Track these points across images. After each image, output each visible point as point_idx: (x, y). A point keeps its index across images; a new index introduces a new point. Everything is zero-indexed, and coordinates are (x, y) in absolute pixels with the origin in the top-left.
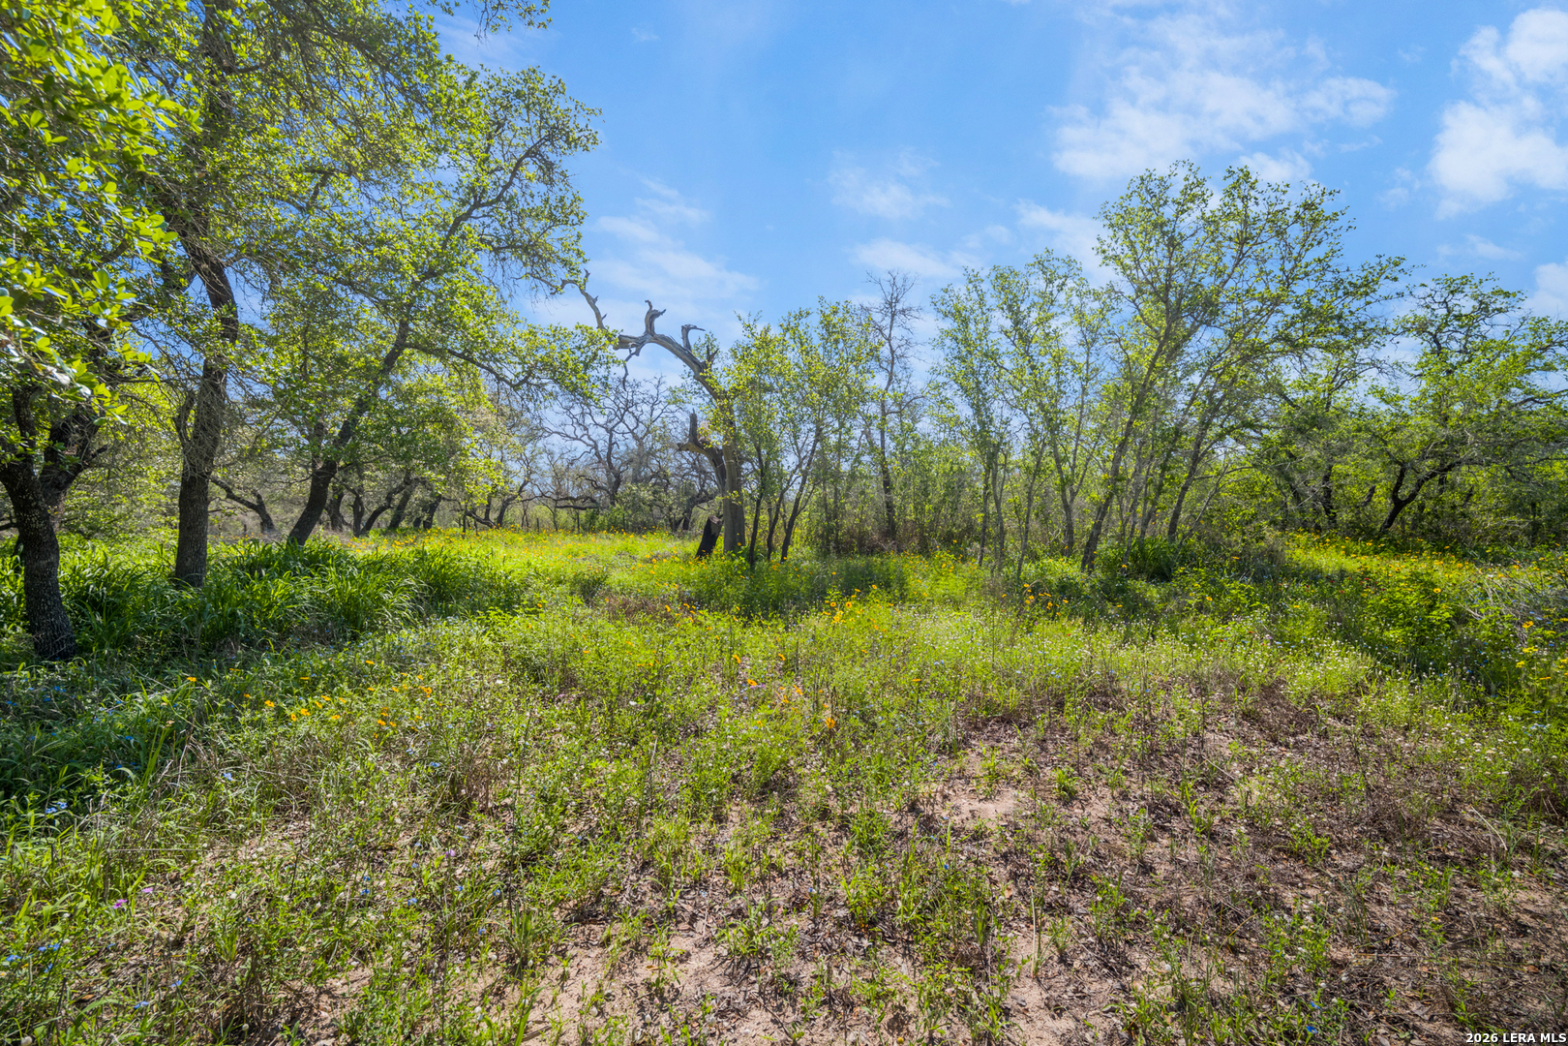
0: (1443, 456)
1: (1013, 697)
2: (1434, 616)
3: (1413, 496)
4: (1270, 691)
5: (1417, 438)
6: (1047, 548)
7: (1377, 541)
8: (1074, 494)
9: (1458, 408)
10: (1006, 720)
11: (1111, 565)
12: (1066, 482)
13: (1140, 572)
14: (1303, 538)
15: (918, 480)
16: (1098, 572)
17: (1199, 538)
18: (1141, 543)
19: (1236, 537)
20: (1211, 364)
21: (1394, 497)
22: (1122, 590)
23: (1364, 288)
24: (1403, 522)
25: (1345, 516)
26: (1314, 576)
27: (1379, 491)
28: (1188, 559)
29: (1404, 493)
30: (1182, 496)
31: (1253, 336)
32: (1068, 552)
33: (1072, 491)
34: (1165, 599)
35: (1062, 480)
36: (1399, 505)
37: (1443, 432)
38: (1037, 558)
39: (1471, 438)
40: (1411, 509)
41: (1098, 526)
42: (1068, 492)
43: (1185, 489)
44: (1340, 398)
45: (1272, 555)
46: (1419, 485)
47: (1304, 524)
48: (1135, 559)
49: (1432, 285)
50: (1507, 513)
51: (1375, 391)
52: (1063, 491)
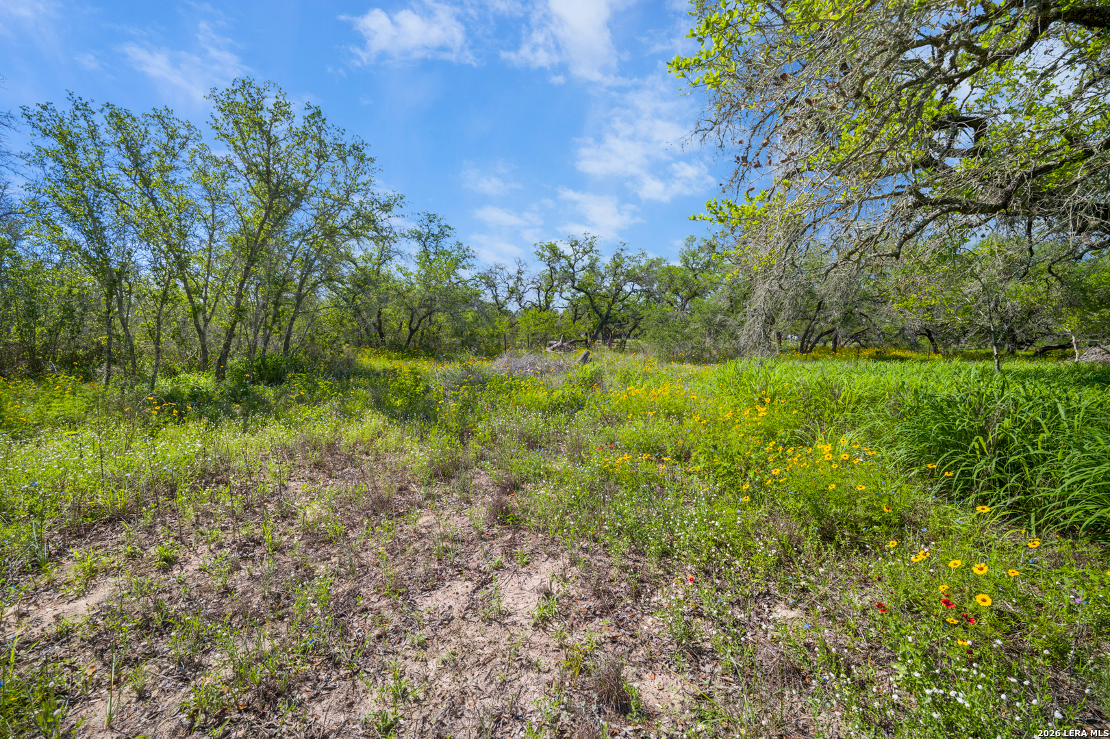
0: (429, 307)
1: (123, 498)
2: (418, 390)
3: (417, 327)
4: (331, 448)
5: (418, 296)
6: (186, 365)
7: (403, 352)
8: (207, 321)
9: (434, 282)
10: (113, 520)
11: (239, 375)
12: (196, 310)
13: (261, 378)
14: (368, 351)
15: (21, 301)
16: (228, 382)
17: (305, 353)
18: (263, 359)
19: (328, 352)
20: (305, 235)
21: (410, 328)
22: (246, 393)
23: (386, 207)
24: (415, 341)
25: (389, 337)
26: (369, 373)
27: (404, 324)
28: (297, 367)
29: (414, 326)
30: (291, 324)
31: (330, 221)
32: (203, 367)
33: (204, 318)
34: (277, 398)
35: (194, 308)
36: (412, 332)
37: (428, 294)
38: (175, 373)
39: (438, 299)
40: (419, 333)
41: (227, 346)
42: (201, 318)
43: (293, 319)
44: (384, 269)
45: (349, 362)
46: (420, 322)
47: (370, 343)
48: (259, 369)
49: (422, 215)
50: (453, 337)
51: (400, 269)
52: (196, 318)
